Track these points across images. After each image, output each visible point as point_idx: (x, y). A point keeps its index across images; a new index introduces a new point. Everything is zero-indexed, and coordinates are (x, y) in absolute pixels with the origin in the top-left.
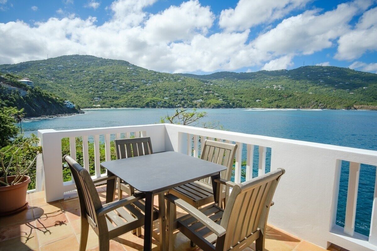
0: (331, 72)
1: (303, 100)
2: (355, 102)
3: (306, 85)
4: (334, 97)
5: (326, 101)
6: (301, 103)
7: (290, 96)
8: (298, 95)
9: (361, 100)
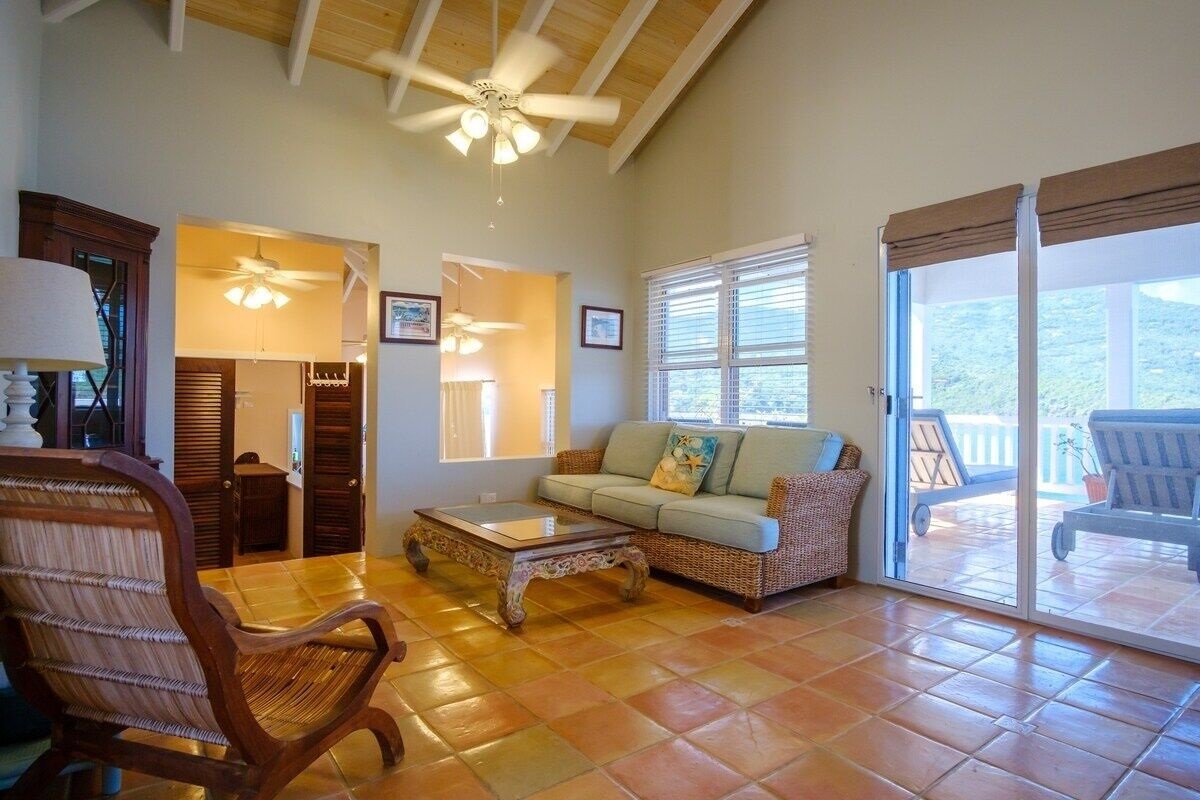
0: (1084, 305)
1: (998, 394)
2: (1168, 400)
3: (1006, 347)
4: (1097, 382)
5: (1071, 396)
6: (990, 403)
7: (957, 380)
8: (981, 378)
9: (1191, 392)
